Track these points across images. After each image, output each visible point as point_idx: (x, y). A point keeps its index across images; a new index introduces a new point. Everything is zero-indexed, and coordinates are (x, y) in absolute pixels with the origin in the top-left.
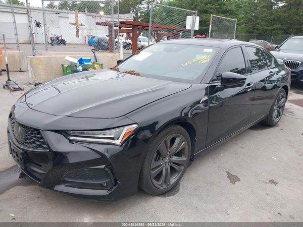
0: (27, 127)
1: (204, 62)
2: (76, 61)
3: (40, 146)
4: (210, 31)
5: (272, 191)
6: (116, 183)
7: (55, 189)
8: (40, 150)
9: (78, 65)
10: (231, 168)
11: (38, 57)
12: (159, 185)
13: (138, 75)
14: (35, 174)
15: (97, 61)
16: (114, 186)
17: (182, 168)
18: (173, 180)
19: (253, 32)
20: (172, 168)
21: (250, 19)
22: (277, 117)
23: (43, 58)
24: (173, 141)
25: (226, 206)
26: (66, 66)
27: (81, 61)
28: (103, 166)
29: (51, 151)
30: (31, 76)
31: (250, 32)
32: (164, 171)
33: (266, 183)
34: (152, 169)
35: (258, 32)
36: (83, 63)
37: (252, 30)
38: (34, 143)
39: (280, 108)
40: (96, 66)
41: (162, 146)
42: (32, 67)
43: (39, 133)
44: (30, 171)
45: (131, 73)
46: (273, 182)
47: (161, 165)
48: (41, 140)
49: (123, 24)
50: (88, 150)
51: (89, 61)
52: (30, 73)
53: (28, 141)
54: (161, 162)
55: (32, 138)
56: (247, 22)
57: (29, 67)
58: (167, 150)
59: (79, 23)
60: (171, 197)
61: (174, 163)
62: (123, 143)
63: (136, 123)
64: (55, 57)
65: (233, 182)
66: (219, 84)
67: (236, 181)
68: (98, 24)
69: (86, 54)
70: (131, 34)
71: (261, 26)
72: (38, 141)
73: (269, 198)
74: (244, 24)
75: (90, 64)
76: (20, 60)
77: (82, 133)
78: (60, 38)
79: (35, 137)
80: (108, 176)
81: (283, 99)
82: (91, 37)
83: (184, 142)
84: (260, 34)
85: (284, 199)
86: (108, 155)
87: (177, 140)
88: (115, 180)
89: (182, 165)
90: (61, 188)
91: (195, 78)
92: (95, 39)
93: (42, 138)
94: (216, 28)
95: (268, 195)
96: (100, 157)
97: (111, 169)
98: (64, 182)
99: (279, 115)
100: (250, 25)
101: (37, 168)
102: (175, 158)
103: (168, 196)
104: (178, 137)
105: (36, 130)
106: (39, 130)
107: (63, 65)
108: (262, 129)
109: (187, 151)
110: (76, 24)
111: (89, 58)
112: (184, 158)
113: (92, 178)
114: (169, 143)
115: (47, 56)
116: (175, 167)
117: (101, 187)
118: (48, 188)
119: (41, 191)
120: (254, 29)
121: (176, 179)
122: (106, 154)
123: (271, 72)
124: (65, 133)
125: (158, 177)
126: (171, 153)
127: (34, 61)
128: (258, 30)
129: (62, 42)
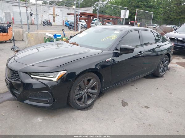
0: (12, 70)
1: (113, 39)
2: (52, 36)
3: (18, 80)
4: (135, 19)
5: (144, 111)
6: (54, 101)
7: (24, 102)
8: (17, 82)
9: (53, 38)
10: (125, 99)
11: (31, 33)
12: (80, 104)
13: (77, 45)
14: (16, 94)
15: (65, 36)
16: (54, 102)
17: (95, 96)
18: (89, 102)
19: (168, 20)
20: (88, 95)
21: (166, 12)
22: (162, 72)
23: (34, 33)
24: (89, 81)
25: (115, 117)
26: (46, 38)
27: (55, 36)
28: (47, 91)
29: (22, 82)
30: (27, 44)
31: (166, 20)
32: (84, 97)
33: (143, 107)
34: (76, 95)
35: (171, 20)
36: (56, 37)
37: (166, 18)
38: (15, 78)
39: (165, 66)
40: (64, 39)
41: (81, 83)
42: (27, 38)
43: (17, 73)
44: (14, 93)
45: (74, 44)
46: (147, 107)
47: (81, 93)
48: (18, 77)
49: (82, 14)
50: (40, 82)
51: (60, 36)
52: (26, 42)
53: (12, 77)
54: (82, 92)
55: (14, 76)
56: (164, 13)
57: (26, 38)
58: (85, 86)
59: (55, 14)
60: (87, 111)
61: (90, 93)
62: (58, 80)
63: (66, 70)
64: (41, 33)
65: (124, 106)
66: (119, 51)
67: (126, 105)
68: (68, 14)
69: (59, 32)
70: (87, 20)
71: (173, 16)
72: (17, 77)
73: (141, 115)
74: (163, 15)
75: (60, 37)
76: (23, 35)
77: (38, 74)
78: (49, 22)
79: (16, 75)
80: (50, 97)
81: (167, 62)
82: (66, 21)
83: (96, 82)
84: (172, 21)
85: (149, 116)
86: (49, 86)
87: (92, 81)
88: (54, 99)
89: (95, 94)
90: (27, 102)
91: (106, 48)
92: (69, 23)
93: (18, 76)
94: (144, 17)
95: (141, 113)
96: (46, 86)
97: (51, 93)
98: (29, 99)
99: (164, 71)
100: (166, 15)
101: (17, 91)
102: (90, 91)
103: (85, 110)
104: (92, 79)
105: (16, 72)
106: (17, 72)
107: (45, 38)
108: (152, 79)
109: (97, 87)
110: (53, 15)
111: (60, 34)
112: (96, 91)
113: (42, 97)
114: (86, 82)
115: (36, 33)
116: (91, 95)
117: (46, 102)
118: (21, 101)
119: (20, 104)
120: (168, 18)
121: (91, 102)
122: (48, 85)
123: (158, 45)
124: (29, 74)
125: (80, 99)
126: (88, 87)
127: (29, 35)
128: (170, 18)
129: (50, 24)
